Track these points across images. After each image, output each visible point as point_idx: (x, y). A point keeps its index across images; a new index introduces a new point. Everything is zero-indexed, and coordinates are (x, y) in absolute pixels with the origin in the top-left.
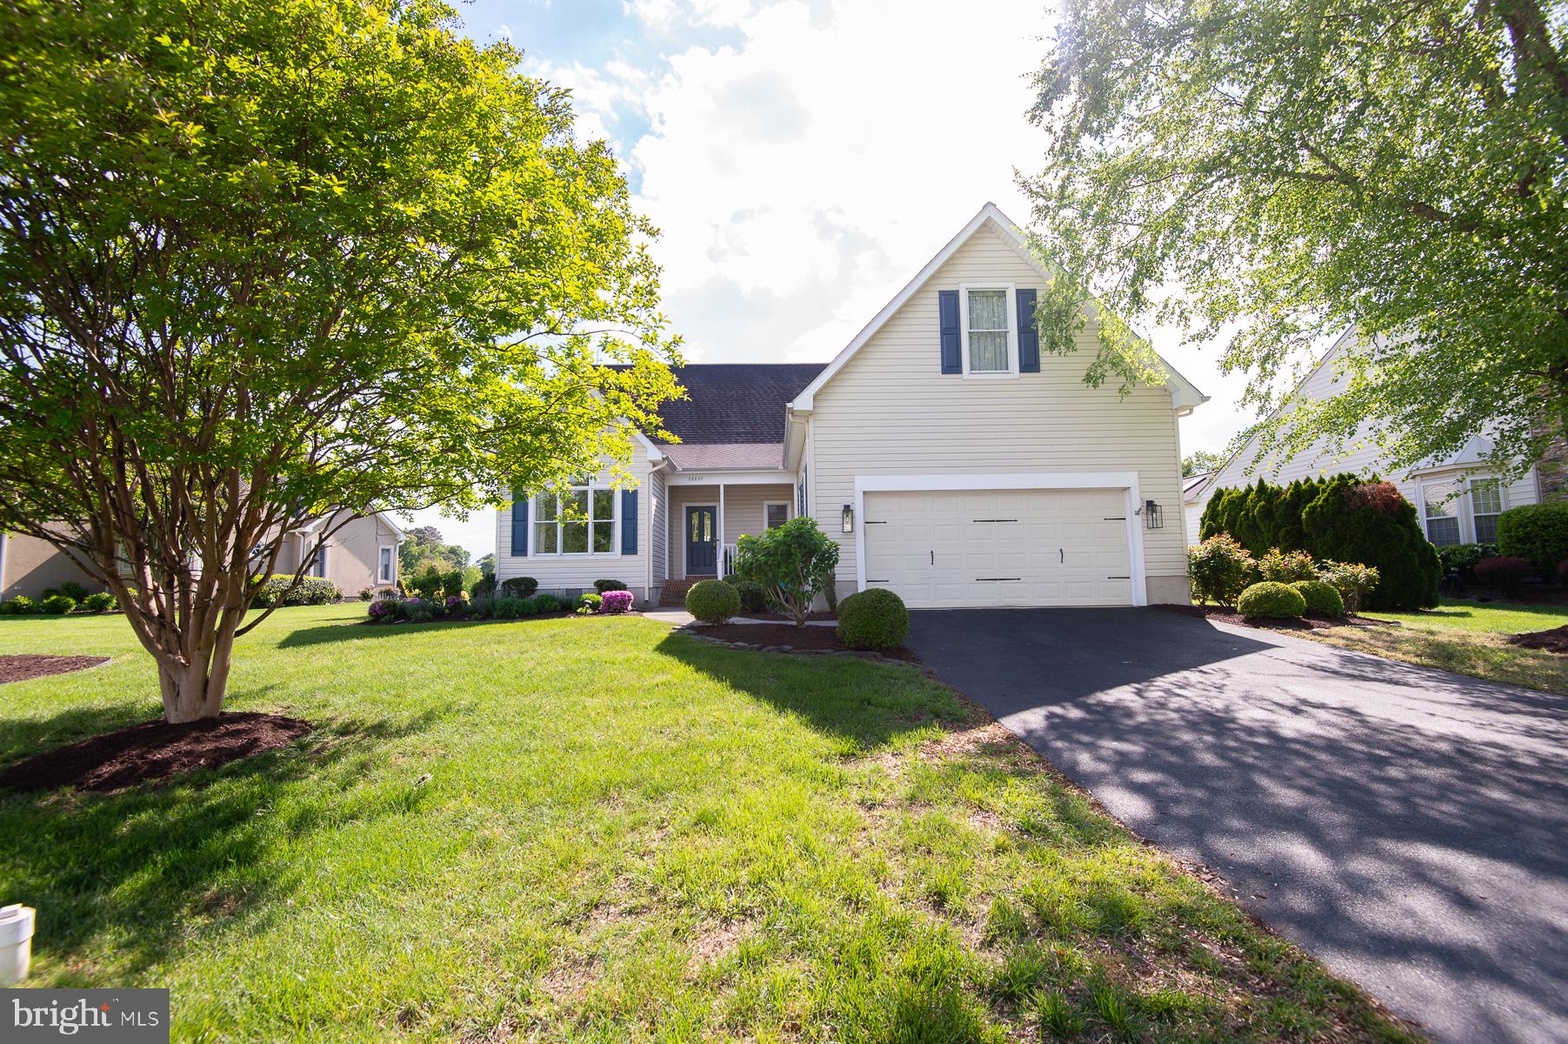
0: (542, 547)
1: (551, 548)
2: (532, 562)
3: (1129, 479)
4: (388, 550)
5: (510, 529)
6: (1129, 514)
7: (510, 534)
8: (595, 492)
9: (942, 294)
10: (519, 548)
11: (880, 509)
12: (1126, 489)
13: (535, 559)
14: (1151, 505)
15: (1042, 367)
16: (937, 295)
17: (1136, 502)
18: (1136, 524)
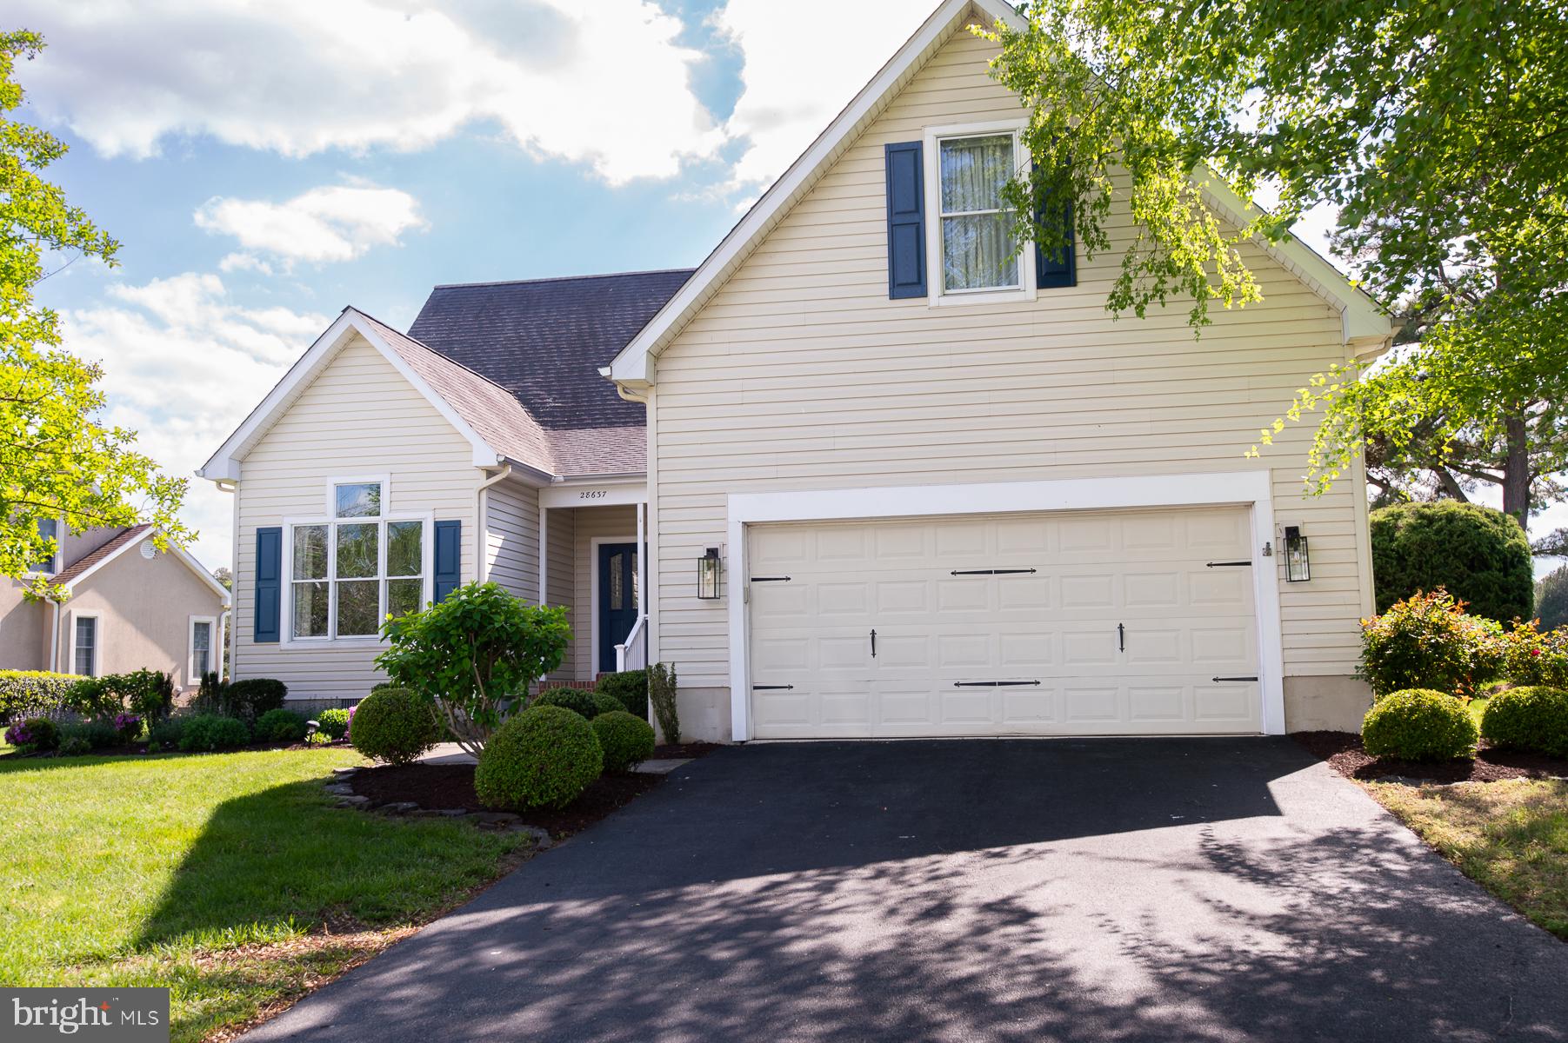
0: (307, 626)
1: (318, 628)
2: (287, 652)
3: (1252, 485)
4: (206, 626)
5: (253, 594)
6: (1257, 557)
7: (252, 603)
8: (391, 525)
9: (893, 152)
10: (266, 629)
11: (775, 555)
12: (1250, 505)
13: (291, 646)
14: (1293, 537)
15: (1081, 275)
16: (881, 152)
17: (1265, 529)
18: (1266, 571)
